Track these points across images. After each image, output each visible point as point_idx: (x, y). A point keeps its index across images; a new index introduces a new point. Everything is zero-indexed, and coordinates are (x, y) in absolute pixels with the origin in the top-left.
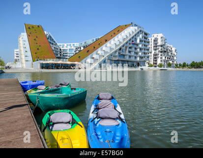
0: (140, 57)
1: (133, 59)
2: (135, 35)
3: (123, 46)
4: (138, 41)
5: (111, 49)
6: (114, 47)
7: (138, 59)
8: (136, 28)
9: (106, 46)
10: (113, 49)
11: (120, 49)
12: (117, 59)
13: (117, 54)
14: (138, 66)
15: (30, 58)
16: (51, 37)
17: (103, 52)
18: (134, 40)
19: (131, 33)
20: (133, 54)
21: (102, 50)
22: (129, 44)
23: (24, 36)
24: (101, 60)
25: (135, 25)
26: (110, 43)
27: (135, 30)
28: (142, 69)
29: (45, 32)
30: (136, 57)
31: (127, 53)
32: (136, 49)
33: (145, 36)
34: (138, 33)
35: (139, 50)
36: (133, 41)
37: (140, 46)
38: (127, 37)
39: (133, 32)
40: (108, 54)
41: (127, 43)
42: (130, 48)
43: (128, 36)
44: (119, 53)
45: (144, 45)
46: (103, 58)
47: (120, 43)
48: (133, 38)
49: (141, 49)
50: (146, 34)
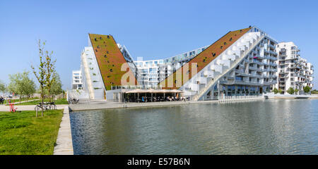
0: (265, 79)
1: (254, 82)
2: (258, 45)
3: (242, 63)
4: (262, 54)
5: (224, 68)
6: (228, 64)
7: (262, 82)
8: (259, 34)
9: (215, 64)
10: (227, 67)
11: (237, 68)
12: (233, 83)
13: (233, 75)
14: (261, 93)
15: (101, 84)
16: (125, 52)
17: (212, 73)
18: (256, 52)
19: (252, 42)
20: (254, 74)
21: (209, 69)
22: (250, 59)
23: (89, 52)
24: (210, 86)
25: (256, 30)
26: (221, 59)
27: (258, 37)
28: (267, 98)
29: (118, 45)
30: (258, 79)
31: (247, 73)
32: (258, 66)
33: (271, 46)
34: (262, 41)
35: (263, 68)
36: (255, 55)
37: (265, 61)
38: (246, 48)
39: (254, 41)
40: (220, 76)
41: (246, 58)
42: (251, 65)
43: (248, 46)
44: (236, 74)
45: (270, 61)
46: (212, 83)
47: (237, 57)
48: (255, 49)
49: (265, 67)
50: (272, 43)
